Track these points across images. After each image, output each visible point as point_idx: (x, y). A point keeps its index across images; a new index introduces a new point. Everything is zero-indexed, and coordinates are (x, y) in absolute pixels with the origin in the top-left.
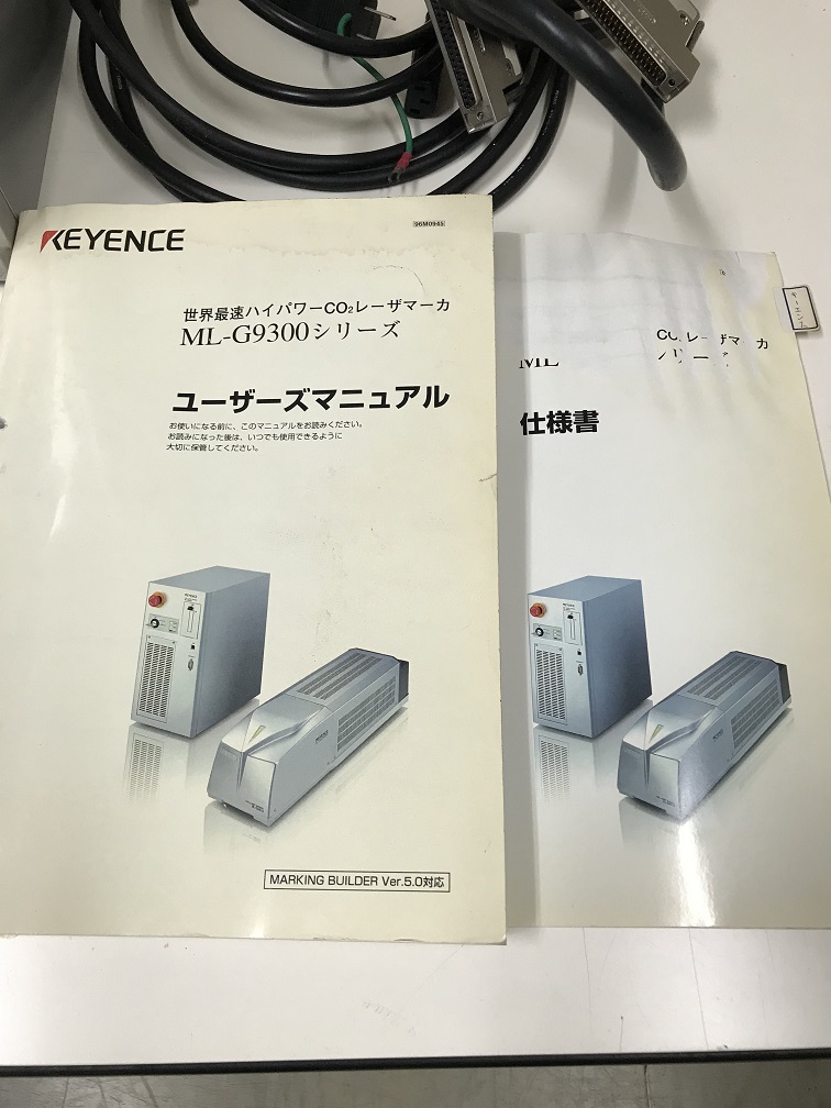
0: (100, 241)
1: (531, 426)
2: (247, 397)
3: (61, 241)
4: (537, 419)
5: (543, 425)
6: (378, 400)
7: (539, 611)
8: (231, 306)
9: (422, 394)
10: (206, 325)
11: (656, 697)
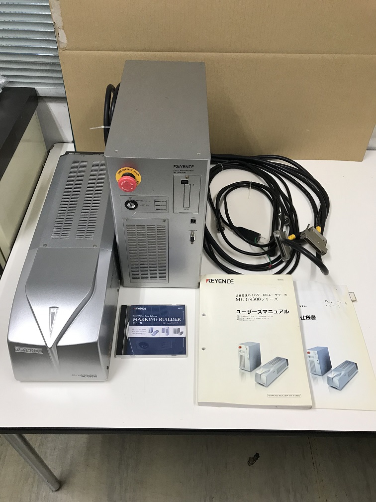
0: (218, 281)
1: (303, 318)
2: (250, 311)
3: (210, 281)
4: (303, 317)
5: (305, 318)
6: (276, 312)
7: (309, 353)
8: (245, 294)
9: (284, 311)
10: (240, 297)
11: (333, 368)
